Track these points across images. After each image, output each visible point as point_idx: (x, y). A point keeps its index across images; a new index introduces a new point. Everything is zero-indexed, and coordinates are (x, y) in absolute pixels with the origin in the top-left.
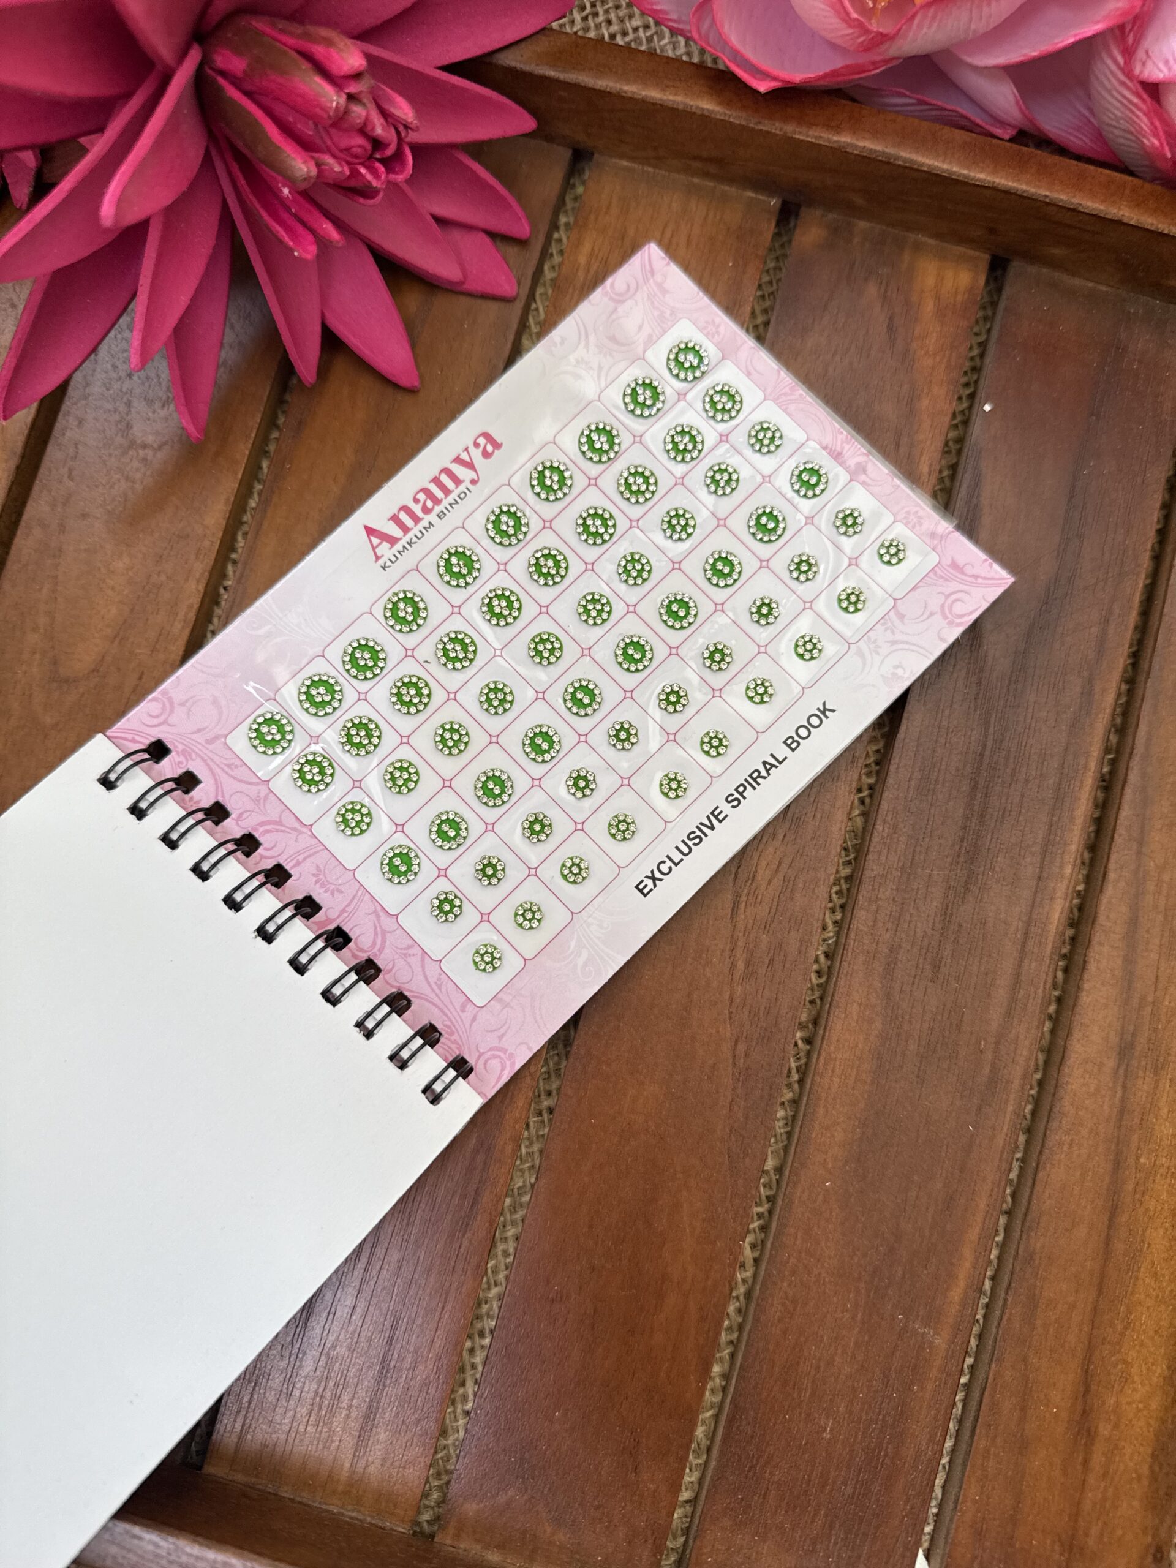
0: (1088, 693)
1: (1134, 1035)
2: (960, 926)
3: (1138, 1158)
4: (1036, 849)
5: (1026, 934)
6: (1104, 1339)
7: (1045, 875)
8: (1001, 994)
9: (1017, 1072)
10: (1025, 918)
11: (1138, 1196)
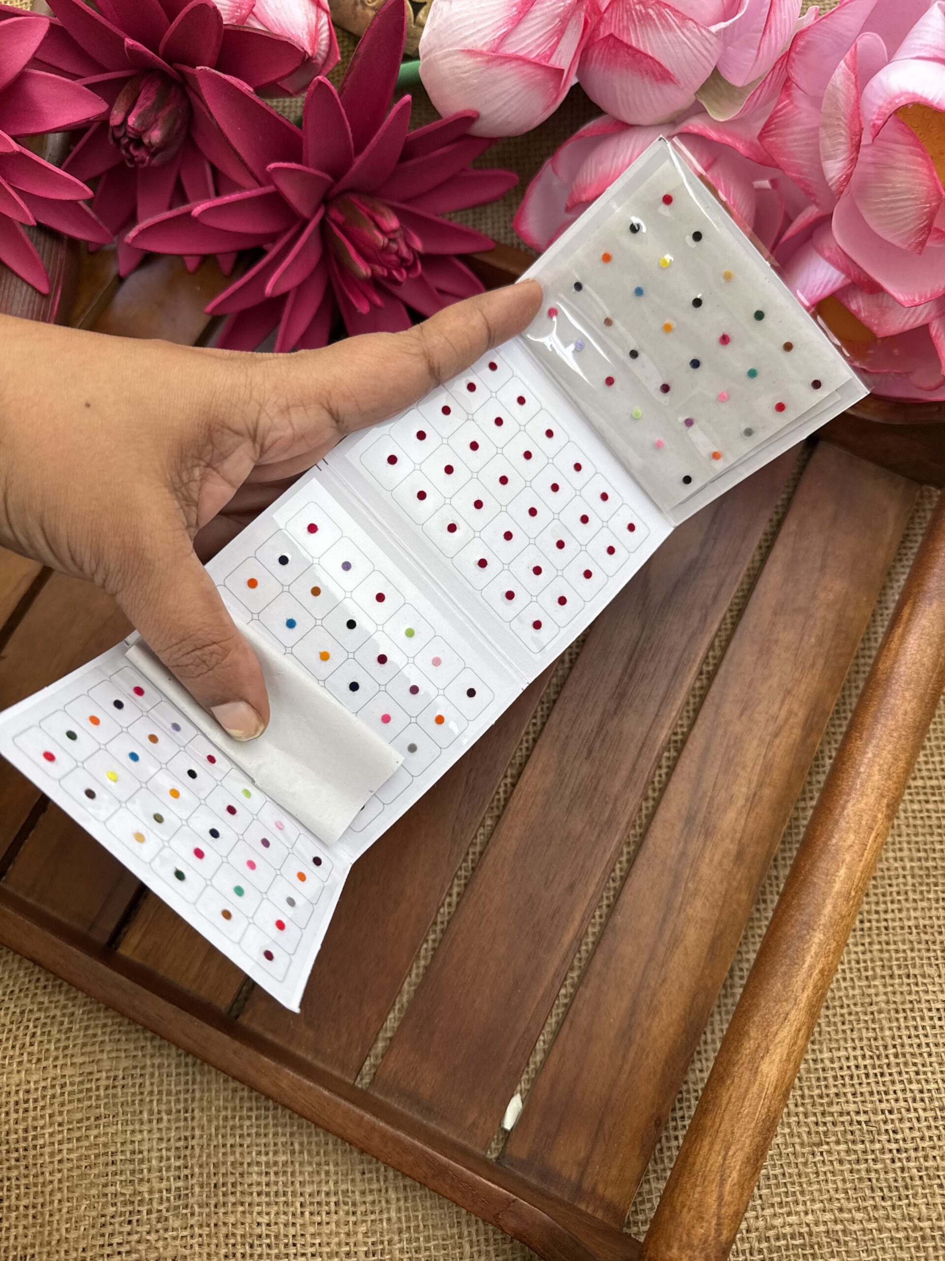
0: (704, 620)
1: (696, 812)
2: (607, 731)
3: (686, 884)
4: (659, 699)
5: (644, 744)
6: (649, 986)
7: (660, 714)
8: (624, 772)
9: (624, 820)
10: (645, 735)
11: (684, 906)
